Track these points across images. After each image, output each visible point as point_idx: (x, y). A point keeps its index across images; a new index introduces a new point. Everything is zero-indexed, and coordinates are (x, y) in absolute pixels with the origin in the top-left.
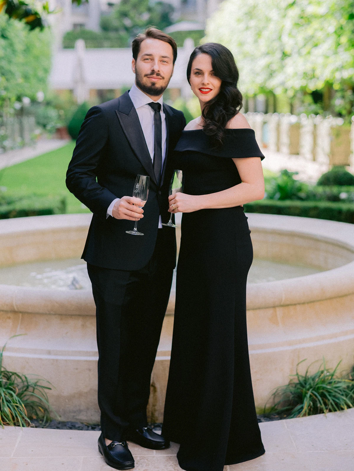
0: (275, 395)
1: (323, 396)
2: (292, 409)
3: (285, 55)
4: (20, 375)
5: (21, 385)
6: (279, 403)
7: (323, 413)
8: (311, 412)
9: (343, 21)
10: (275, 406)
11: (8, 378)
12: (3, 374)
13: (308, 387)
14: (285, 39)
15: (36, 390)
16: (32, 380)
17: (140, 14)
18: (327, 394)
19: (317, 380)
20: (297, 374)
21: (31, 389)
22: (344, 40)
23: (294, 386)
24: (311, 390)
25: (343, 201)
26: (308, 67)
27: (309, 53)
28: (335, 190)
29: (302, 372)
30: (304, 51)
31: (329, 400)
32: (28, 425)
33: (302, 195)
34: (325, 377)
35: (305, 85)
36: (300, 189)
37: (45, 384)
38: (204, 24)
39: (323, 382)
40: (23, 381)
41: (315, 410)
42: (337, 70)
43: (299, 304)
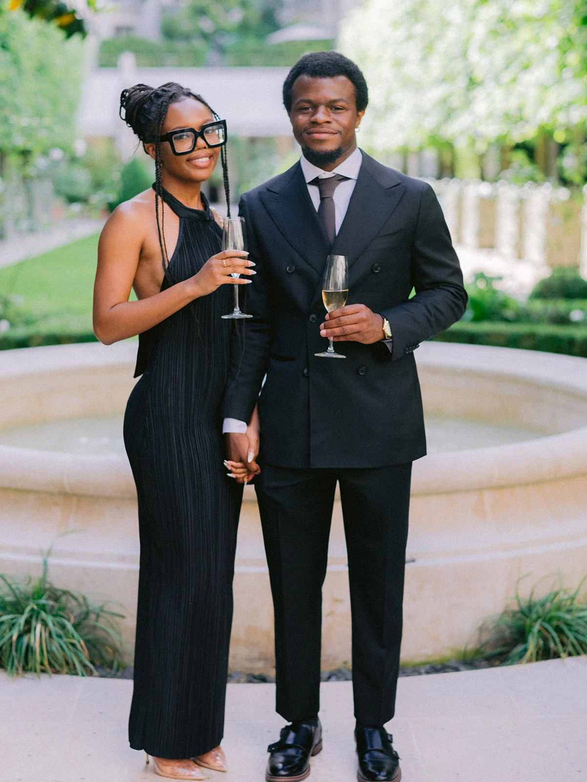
0: (481, 629)
1: (559, 630)
2: (508, 652)
3: (472, 83)
4: (75, 594)
5: (77, 611)
6: (487, 643)
7: (559, 657)
8: (540, 657)
9: (573, 28)
10: (482, 646)
11: (56, 599)
12: (48, 593)
13: (534, 616)
14: (474, 56)
15: (101, 619)
16: (94, 602)
17: (227, 11)
18: (565, 628)
19: (548, 606)
20: (517, 596)
21: (92, 617)
22: (574, 59)
23: (511, 615)
24: (539, 622)
25: (576, 324)
26: (513, 104)
27: (514, 80)
28: (561, 306)
29: (525, 595)
30: (506, 77)
31: (568, 638)
32: (91, 674)
33: (509, 313)
34: (561, 601)
35: (505, 133)
36: (504, 305)
37: (116, 609)
38: (335, 29)
39: (559, 608)
40: (80, 605)
41: (546, 654)
42: (560, 109)
43: (520, 485)
